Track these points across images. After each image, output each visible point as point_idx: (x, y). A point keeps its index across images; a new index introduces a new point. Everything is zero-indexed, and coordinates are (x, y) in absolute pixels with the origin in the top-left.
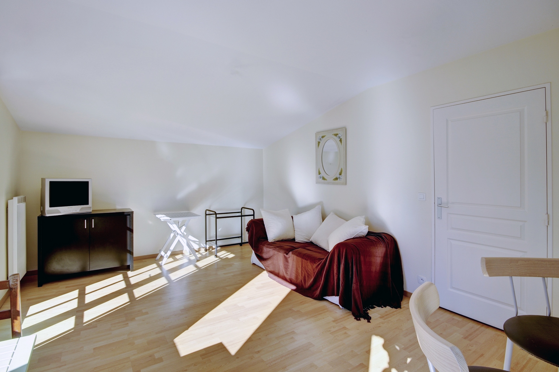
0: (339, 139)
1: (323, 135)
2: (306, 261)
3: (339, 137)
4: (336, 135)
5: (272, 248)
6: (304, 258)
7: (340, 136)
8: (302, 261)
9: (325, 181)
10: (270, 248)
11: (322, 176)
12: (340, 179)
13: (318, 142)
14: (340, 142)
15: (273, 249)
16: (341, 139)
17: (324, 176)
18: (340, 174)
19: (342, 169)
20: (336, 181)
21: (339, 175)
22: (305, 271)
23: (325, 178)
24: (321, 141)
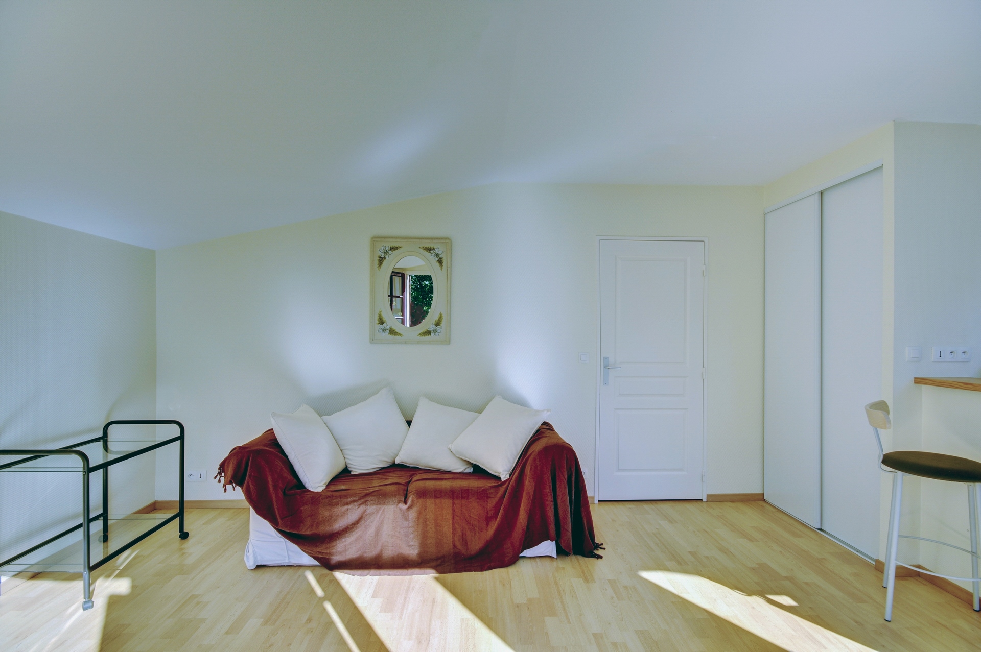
0: (437, 259)
1: (395, 245)
2: (464, 501)
3: (437, 255)
4: (429, 250)
5: (354, 501)
6: (457, 498)
7: (440, 252)
8: (453, 503)
9: (397, 337)
10: (347, 504)
11: (388, 327)
12: (437, 334)
13: (380, 258)
14: (438, 265)
15: (359, 502)
16: (441, 258)
17: (394, 328)
18: (437, 324)
19: (441, 314)
20: (427, 338)
21: (434, 326)
22: (464, 521)
23: (397, 330)
24: (387, 257)
